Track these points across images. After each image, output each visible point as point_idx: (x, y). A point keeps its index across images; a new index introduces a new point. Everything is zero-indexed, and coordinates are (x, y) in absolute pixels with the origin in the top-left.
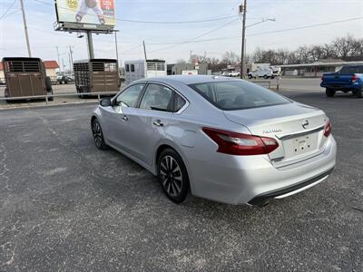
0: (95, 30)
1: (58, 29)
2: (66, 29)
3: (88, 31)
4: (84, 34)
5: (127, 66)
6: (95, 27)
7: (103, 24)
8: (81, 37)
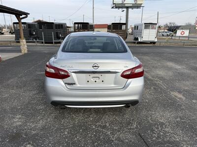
0: (131, 7)
1: (113, 8)
2: (116, 7)
3: (127, 8)
4: (125, 10)
5: (135, 27)
6: (131, 5)
7: (136, 3)
8: (123, 11)
